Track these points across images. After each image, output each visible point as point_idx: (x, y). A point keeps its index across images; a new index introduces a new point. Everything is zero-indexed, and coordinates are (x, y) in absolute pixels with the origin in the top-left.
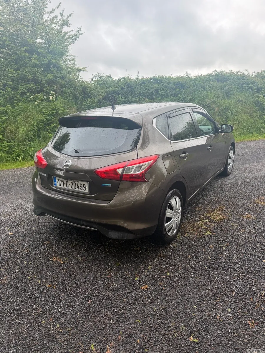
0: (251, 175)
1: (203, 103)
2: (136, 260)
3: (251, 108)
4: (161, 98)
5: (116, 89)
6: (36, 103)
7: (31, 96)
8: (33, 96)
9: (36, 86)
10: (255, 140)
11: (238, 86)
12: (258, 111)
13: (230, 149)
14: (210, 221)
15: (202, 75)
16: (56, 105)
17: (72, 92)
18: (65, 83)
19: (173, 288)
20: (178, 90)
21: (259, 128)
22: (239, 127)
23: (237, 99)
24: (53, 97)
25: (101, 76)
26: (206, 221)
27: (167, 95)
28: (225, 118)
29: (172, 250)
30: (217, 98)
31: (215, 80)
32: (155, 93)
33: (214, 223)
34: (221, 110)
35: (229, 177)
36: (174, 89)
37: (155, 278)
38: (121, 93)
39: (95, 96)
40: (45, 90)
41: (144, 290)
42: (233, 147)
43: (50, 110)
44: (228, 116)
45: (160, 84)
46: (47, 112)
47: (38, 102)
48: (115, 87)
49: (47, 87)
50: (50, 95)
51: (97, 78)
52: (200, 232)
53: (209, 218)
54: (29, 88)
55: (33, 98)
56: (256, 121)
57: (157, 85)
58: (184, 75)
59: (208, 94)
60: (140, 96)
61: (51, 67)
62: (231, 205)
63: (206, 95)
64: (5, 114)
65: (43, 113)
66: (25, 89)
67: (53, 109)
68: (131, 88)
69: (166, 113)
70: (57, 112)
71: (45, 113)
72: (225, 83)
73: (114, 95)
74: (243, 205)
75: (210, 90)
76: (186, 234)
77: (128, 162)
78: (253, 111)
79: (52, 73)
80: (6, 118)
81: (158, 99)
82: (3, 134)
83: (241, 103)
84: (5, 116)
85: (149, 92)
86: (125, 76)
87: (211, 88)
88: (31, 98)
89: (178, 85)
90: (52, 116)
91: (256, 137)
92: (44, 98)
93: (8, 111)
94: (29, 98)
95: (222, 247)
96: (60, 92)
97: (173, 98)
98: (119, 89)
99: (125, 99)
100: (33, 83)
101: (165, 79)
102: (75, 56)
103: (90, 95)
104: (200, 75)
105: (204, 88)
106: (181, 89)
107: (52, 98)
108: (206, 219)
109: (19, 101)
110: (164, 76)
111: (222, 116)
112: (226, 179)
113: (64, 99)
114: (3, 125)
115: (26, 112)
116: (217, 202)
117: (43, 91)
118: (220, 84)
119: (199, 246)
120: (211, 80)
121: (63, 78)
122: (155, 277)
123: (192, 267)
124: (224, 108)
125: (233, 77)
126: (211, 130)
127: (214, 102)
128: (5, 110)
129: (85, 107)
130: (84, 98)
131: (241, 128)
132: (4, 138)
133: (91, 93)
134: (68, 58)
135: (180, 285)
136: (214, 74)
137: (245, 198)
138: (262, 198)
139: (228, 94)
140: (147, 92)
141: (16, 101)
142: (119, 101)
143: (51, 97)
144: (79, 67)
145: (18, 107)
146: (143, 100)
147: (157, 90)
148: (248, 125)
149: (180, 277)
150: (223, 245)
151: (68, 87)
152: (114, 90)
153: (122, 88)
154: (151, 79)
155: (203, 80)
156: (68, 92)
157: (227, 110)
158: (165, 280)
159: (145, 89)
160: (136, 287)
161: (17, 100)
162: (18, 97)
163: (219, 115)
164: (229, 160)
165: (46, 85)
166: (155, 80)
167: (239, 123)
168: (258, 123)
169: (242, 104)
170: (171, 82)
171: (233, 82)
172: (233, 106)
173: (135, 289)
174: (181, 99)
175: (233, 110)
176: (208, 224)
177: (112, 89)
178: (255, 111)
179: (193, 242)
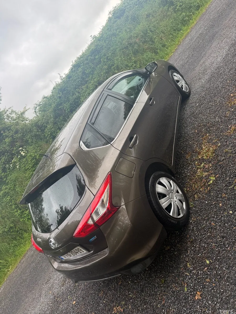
0: (207, 77)
1: (124, 47)
2: (174, 263)
3: (162, 12)
4: (92, 75)
5: (57, 103)
6: (18, 167)
7: (10, 166)
8: (12, 164)
9: (6, 156)
10: (188, 33)
11: (136, 5)
12: (170, 8)
13: (172, 75)
14: (205, 162)
15: (104, 26)
16: (31, 156)
17: (31, 135)
18: (22, 134)
19: (221, 278)
20: (97, 57)
21: (183, 20)
22: (167, 36)
23: (146, 16)
24: (24, 151)
25: (39, 103)
26: (202, 165)
27: (93, 68)
28: (150, 41)
29: (195, 228)
30: (130, 32)
31: (116, 20)
32: (84, 76)
33: (210, 162)
34: (141, 38)
35: (191, 96)
36: (95, 59)
37: (199, 277)
38: (62, 101)
39: (47, 123)
40: (14, 153)
41: (200, 300)
42: (173, 70)
43: (30, 162)
44: (151, 37)
45: (81, 66)
46: (30, 167)
47: (18, 165)
48: (54, 102)
49: (13, 150)
50: (20, 152)
51: (37, 108)
52: (205, 184)
53: (203, 160)
54: (4, 162)
55: (12, 165)
56: (175, 17)
57: (80, 69)
58: (91, 41)
59: (121, 36)
60: (76, 90)
61: (3, 133)
62: (211, 127)
63: (120, 38)
64: (6, 194)
65: (28, 168)
66: (2, 165)
67: (31, 160)
68: (65, 90)
69: (87, 123)
70: (36, 159)
71: (29, 168)
72: (125, 14)
73: (60, 108)
74: (221, 118)
75: (120, 32)
76: (196, 196)
77: (89, 208)
78: (165, 12)
79: (7, 136)
80: (9, 196)
81: (90, 78)
82: (18, 208)
83: (151, 16)
84: (9, 195)
85: (79, 80)
86: (53, 87)
87: (119, 29)
88: (11, 166)
89: (93, 53)
90: (35, 164)
91: (186, 29)
92: (19, 158)
93: (7, 191)
94: (11, 168)
95: (233, 187)
96: (25, 143)
97: (100, 66)
98: (58, 100)
99: (68, 102)
100: (2, 156)
101: (81, 59)
102: (11, 107)
103: (44, 126)
104: (102, 28)
105: (114, 35)
106: (99, 54)
107: (24, 153)
108: (201, 164)
109: (6, 176)
110: (79, 57)
111: (147, 41)
112: (190, 99)
113: (31, 146)
114: (12, 203)
115: (18, 179)
116: (198, 134)
117: (14, 154)
118: (123, 19)
119: (213, 203)
120: (113, 23)
121: (17, 132)
122: (199, 274)
123: (223, 237)
124: (142, 34)
125: (127, 3)
126: (142, 79)
127: (130, 38)
128: (4, 193)
129: (49, 137)
130: (43, 131)
131: (169, 35)
132: (22, 210)
133: (43, 124)
134: (8, 113)
135: (225, 270)
136: (111, 16)
137: (218, 108)
138: (232, 95)
139: (135, 19)
140: (78, 82)
141: (5, 179)
142: (66, 108)
143: (22, 153)
144: (21, 111)
145: (10, 181)
146: (81, 90)
147: (84, 73)
148: (172, 27)
149: (219, 259)
150: (233, 186)
151: (26, 135)
152: (56, 105)
153: (60, 97)
154: (72, 69)
155: (108, 29)
156: (29, 138)
157: (145, 33)
158: (209, 273)
159: (75, 81)
160: (190, 300)
161: (5, 177)
162: (3, 175)
163: (144, 42)
164: (178, 84)
165: (12, 149)
166: (76, 67)
167: (163, 33)
168: (178, 17)
169: (153, 16)
170: (87, 56)
171: (130, 7)
172: (147, 24)
173: (191, 304)
174: (105, 61)
175: (150, 27)
176: (206, 168)
177: (53, 105)
178: (167, 11)
179: (207, 202)
